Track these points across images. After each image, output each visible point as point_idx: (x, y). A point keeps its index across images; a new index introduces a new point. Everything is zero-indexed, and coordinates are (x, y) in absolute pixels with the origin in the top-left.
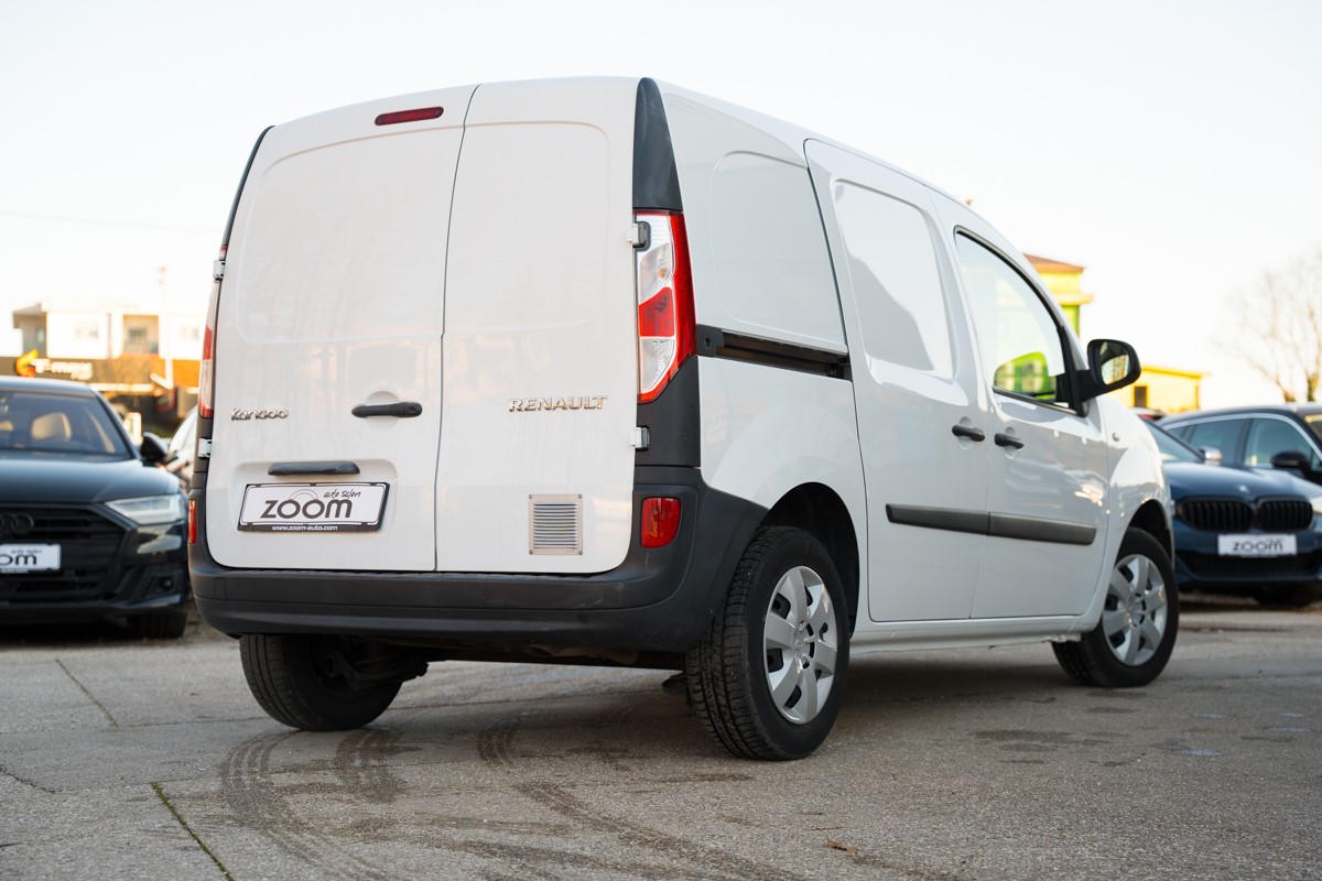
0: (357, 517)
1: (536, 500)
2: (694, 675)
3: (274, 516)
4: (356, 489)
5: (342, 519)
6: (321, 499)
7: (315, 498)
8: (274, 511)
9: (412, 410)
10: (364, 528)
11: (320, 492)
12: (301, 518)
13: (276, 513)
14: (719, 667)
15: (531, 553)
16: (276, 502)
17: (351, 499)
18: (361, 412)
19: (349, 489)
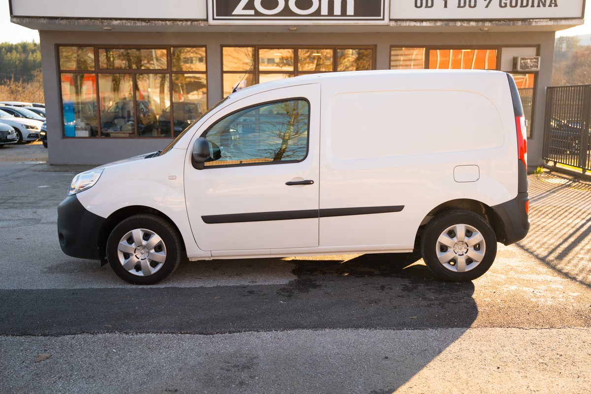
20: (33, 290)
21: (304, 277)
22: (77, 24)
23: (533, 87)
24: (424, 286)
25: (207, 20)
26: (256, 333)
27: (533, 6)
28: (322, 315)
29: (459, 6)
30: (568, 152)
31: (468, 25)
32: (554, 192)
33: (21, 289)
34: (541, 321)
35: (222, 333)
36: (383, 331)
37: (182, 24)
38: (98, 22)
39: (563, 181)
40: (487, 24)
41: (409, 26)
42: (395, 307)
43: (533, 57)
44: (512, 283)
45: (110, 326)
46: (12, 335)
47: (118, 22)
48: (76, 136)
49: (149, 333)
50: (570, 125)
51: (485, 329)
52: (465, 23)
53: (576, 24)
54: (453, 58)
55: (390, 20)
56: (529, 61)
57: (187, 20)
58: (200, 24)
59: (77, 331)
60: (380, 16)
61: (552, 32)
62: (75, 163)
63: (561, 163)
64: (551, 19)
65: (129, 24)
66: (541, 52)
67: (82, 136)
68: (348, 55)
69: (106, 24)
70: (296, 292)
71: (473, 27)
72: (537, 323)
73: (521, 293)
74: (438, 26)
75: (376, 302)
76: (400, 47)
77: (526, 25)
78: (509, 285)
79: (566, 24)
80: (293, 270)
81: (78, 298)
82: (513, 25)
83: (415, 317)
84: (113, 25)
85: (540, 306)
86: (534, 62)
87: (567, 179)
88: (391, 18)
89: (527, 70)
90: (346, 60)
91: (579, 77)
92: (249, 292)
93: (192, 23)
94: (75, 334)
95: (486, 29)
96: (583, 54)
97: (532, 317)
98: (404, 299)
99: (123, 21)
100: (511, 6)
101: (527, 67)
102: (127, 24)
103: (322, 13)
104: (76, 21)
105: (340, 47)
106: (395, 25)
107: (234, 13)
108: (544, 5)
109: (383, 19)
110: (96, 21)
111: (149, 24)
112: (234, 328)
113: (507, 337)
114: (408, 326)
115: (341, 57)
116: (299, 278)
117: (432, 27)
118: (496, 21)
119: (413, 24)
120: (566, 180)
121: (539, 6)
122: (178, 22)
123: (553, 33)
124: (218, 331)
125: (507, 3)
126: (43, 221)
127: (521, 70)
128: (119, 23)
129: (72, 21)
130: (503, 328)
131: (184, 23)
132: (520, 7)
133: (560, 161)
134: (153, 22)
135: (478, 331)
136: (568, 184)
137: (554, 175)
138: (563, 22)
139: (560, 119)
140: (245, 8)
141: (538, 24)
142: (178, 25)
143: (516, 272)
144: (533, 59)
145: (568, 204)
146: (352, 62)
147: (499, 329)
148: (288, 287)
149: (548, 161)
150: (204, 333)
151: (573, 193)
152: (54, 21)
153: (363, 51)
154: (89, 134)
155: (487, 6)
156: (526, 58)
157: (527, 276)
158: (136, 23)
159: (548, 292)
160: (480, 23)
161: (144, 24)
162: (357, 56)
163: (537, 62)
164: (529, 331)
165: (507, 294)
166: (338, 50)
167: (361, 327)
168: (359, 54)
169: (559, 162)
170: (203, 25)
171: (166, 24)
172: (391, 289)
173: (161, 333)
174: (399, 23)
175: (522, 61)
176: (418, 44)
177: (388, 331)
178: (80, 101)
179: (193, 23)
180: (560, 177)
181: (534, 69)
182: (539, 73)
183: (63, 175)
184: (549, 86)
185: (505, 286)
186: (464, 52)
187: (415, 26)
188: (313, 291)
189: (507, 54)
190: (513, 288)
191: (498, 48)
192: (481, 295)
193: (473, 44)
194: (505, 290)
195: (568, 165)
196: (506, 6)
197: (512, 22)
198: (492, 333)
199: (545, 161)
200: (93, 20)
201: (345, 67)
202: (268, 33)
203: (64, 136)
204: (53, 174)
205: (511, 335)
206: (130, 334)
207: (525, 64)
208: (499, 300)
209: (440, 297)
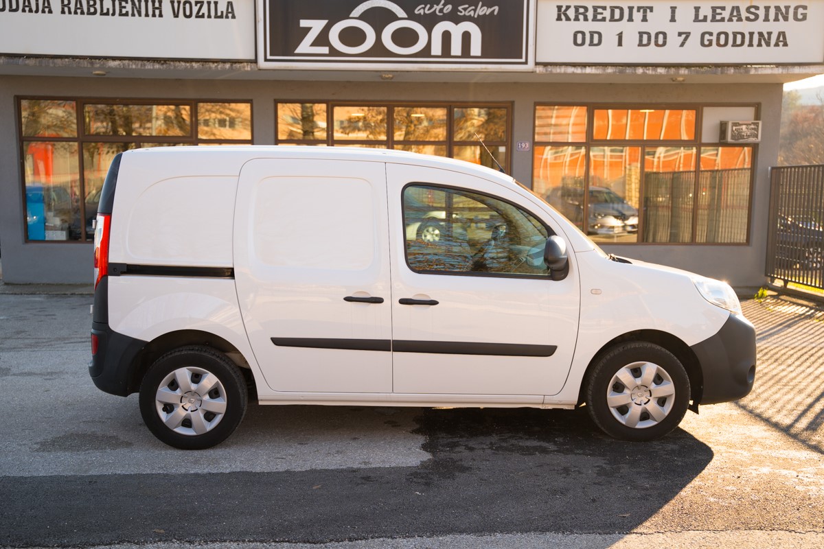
20: (26, 478)
21: (442, 455)
22: (51, 65)
23: (749, 166)
24: (629, 468)
25: (255, 61)
26: (390, 540)
27: (751, 45)
28: (484, 513)
29: (641, 44)
30: (798, 266)
31: (654, 73)
32: (789, 326)
33: (5, 477)
34: (819, 520)
35: (338, 541)
36: (584, 536)
37: (216, 67)
38: (86, 63)
39: (802, 310)
40: (683, 71)
41: (565, 74)
42: (594, 501)
43: (750, 122)
44: (761, 463)
45: (162, 531)
46: (11, 546)
47: (117, 63)
48: (47, 239)
49: (225, 541)
50: (801, 225)
51: (737, 533)
52: (649, 70)
53: (816, 72)
54: (615, 123)
55: (537, 64)
56: (744, 127)
57: (224, 61)
58: (244, 67)
59: (112, 541)
60: (521, 58)
61: (778, 84)
62: (45, 281)
63: (795, 282)
64: (778, 65)
65: (134, 67)
66: (763, 114)
67: (55, 239)
68: (471, 117)
69: (98, 65)
70: (436, 478)
71: (661, 75)
72: (814, 523)
73: (779, 479)
74: (609, 74)
75: (563, 492)
76: (551, 104)
77: (741, 73)
78: (757, 465)
79: (801, 72)
80: (423, 445)
81: (100, 490)
82: (722, 73)
83: (627, 515)
84: (109, 67)
85: (813, 497)
86: (753, 129)
87: (807, 306)
88: (538, 61)
89: (741, 141)
90: (469, 123)
91: (803, 151)
92: (363, 478)
93: (232, 65)
94: (110, 544)
95: (681, 79)
96: (806, 118)
97: (804, 514)
98: (604, 487)
99: (124, 62)
100: (718, 44)
101: (742, 137)
102: (130, 67)
103: (433, 53)
104: (51, 61)
105: (458, 104)
106: (544, 71)
107: (297, 51)
108: (768, 44)
109: (526, 63)
110: (82, 60)
111: (165, 66)
112: (355, 532)
113: (774, 544)
114: (621, 528)
115: (460, 119)
116: (434, 456)
117: (599, 74)
118: (696, 66)
119: (570, 70)
120: (804, 308)
121: (760, 45)
122: (211, 64)
123: (781, 85)
124: (331, 537)
125: (712, 40)
126: (14, 370)
127: (733, 141)
128: (119, 64)
129: (45, 61)
130: (764, 531)
131: (220, 66)
132: (732, 46)
133: (793, 280)
134: (172, 63)
135: (727, 536)
136: (809, 313)
137: (786, 301)
138: (797, 70)
139: (785, 216)
140: (314, 44)
141: (760, 73)
142: (210, 68)
143: (763, 446)
144: (750, 125)
145: (813, 345)
146: (479, 126)
147: (758, 533)
148: (422, 471)
149: (773, 279)
150: (311, 540)
151: (818, 327)
152: (16, 60)
153: (496, 110)
154: (67, 236)
155: (682, 45)
156: (740, 123)
157: (781, 452)
158: (145, 65)
159: (819, 476)
160: (672, 71)
161: (157, 66)
162: (486, 118)
163: (757, 130)
164: (805, 535)
165: (758, 480)
166: (455, 109)
167: (548, 530)
168: (488, 114)
169: (791, 281)
170: (249, 69)
171: (192, 67)
172: (580, 473)
173: (244, 541)
174: (550, 68)
175: (734, 128)
176: (577, 100)
177: (592, 536)
178: (51, 185)
179: (234, 65)
180: (794, 303)
181: (752, 140)
182: (760, 145)
183: (27, 299)
184: (775, 166)
185: (751, 467)
186: (649, 113)
187: (573, 74)
188: (461, 477)
189: (712, 117)
190: (765, 470)
191: (698, 108)
192: (720, 481)
193: (659, 101)
194: (754, 473)
195: (807, 285)
196: (710, 44)
197: (720, 69)
198: (750, 539)
199: (769, 279)
200: (77, 60)
201: (467, 134)
202: (348, 82)
203: (27, 239)
204: (12, 298)
205: (779, 541)
206: (196, 544)
207: (739, 133)
208: (748, 490)
209: (658, 484)
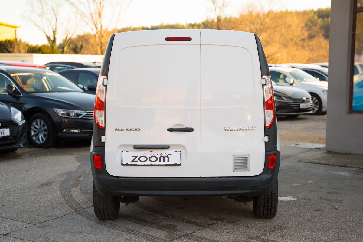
0: (172, 161)
1: (235, 157)
2: (262, 199)
3: (137, 161)
4: (170, 153)
5: (166, 162)
6: (156, 156)
7: (153, 155)
8: (137, 159)
9: (190, 130)
10: (175, 165)
11: (155, 154)
12: (148, 161)
13: (138, 160)
14: (270, 197)
15: (233, 171)
16: (137, 156)
17: (168, 156)
18: (170, 130)
19: (167, 153)
